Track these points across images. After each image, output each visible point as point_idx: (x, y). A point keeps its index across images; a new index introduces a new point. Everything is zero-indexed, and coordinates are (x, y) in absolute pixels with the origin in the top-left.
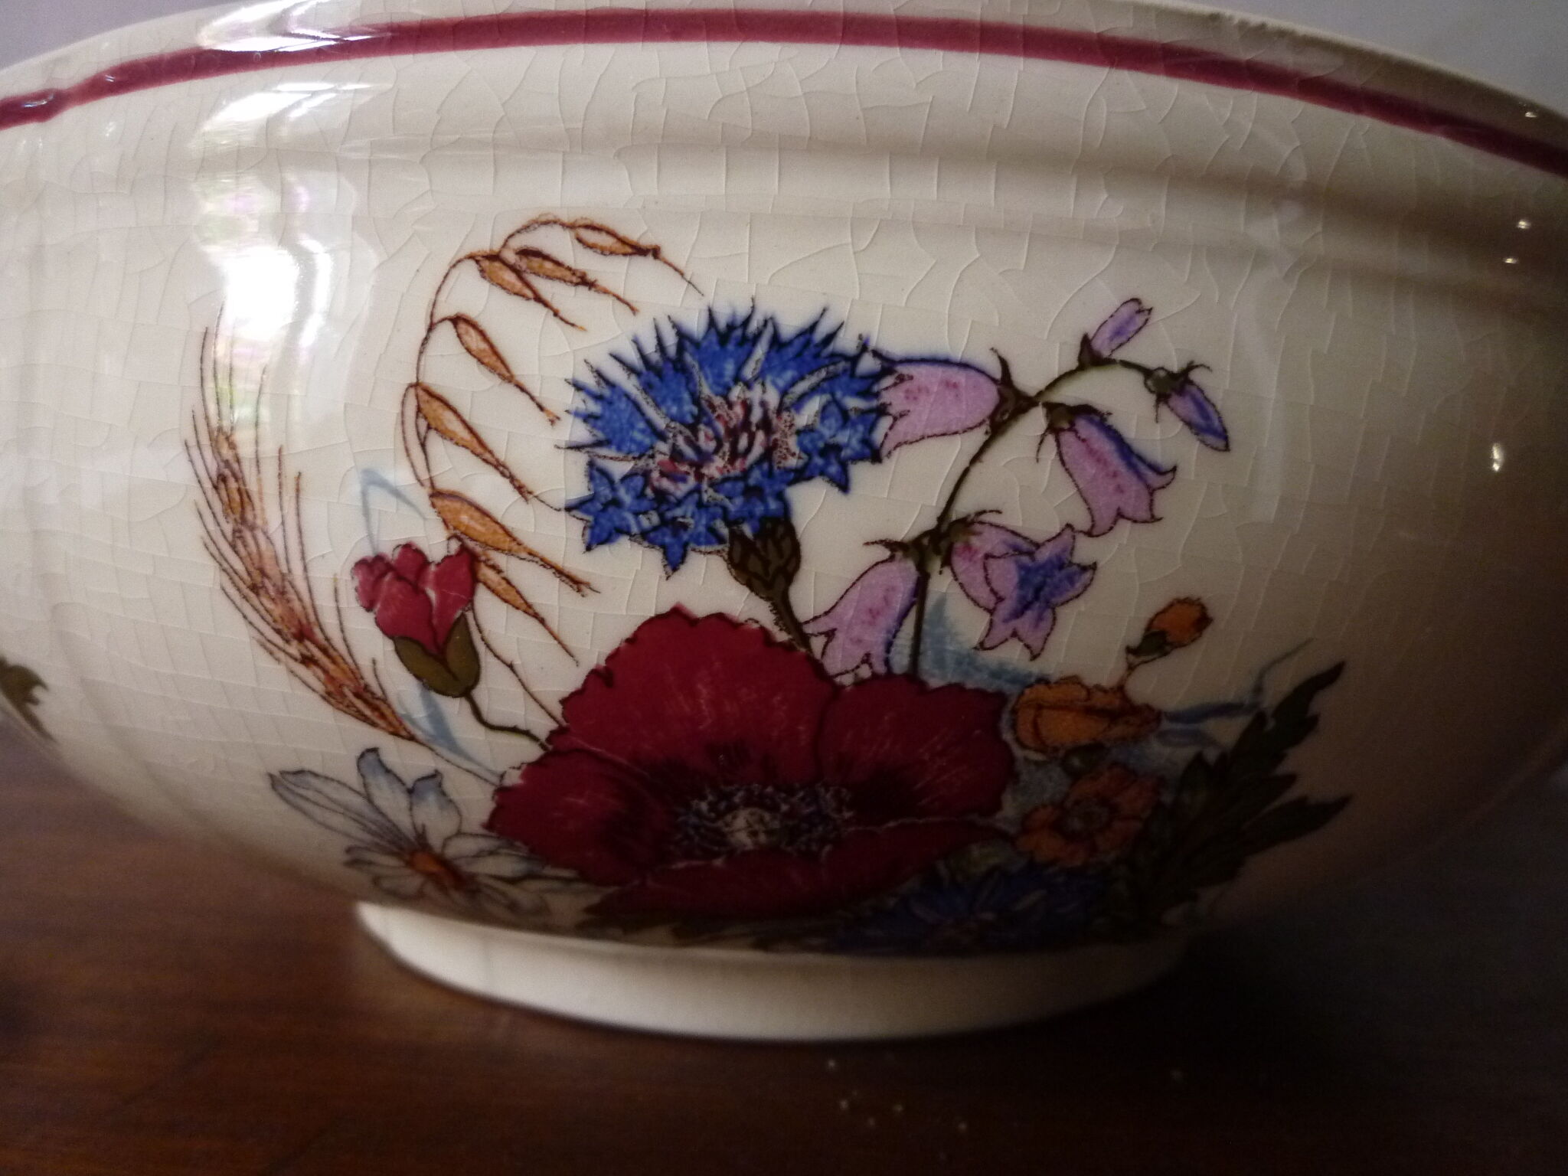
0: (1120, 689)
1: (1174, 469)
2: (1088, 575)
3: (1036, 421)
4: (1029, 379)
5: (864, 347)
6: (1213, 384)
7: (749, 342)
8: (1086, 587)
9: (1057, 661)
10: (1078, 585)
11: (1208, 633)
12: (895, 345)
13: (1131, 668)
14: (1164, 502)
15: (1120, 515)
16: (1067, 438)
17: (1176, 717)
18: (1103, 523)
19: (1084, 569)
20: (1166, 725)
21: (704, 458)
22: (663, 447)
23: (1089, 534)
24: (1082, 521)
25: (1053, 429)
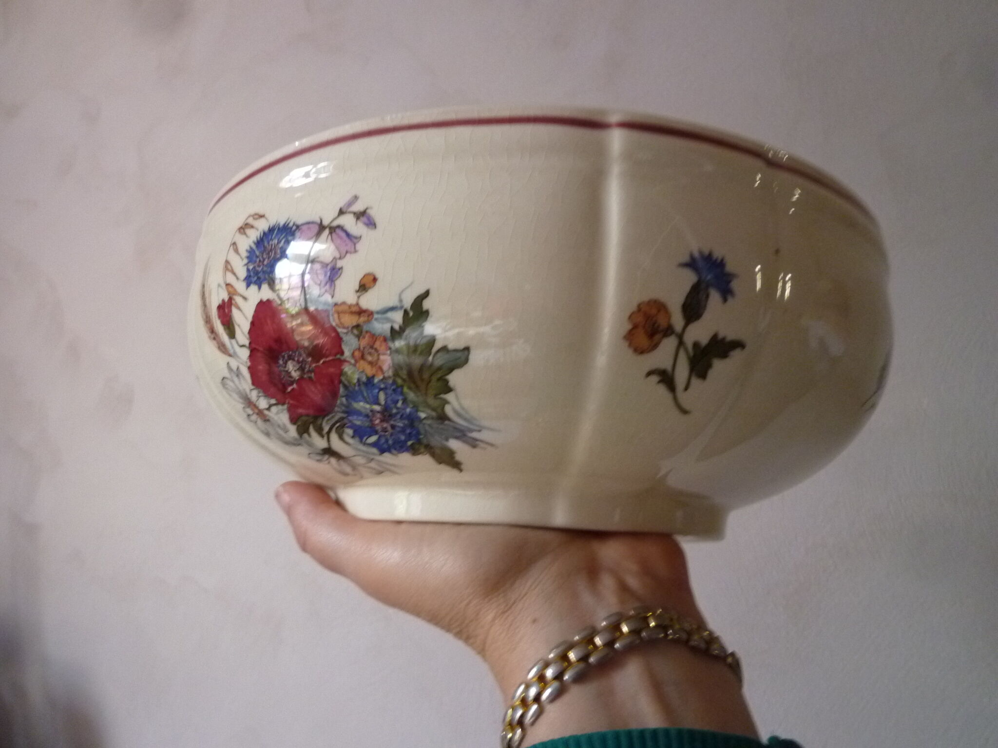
0: (357, 304)
1: (361, 237)
2: (340, 271)
3: (327, 232)
4: (326, 222)
5: (294, 224)
6: (372, 212)
7: (274, 230)
8: (341, 274)
9: (339, 298)
10: (339, 274)
11: (377, 283)
12: (299, 222)
13: (359, 297)
14: (358, 246)
15: (347, 252)
16: (334, 235)
17: (378, 313)
18: (343, 255)
19: (339, 269)
20: (376, 316)
21: (264, 260)
22: (258, 260)
23: (340, 258)
24: (338, 256)
25: (331, 233)
